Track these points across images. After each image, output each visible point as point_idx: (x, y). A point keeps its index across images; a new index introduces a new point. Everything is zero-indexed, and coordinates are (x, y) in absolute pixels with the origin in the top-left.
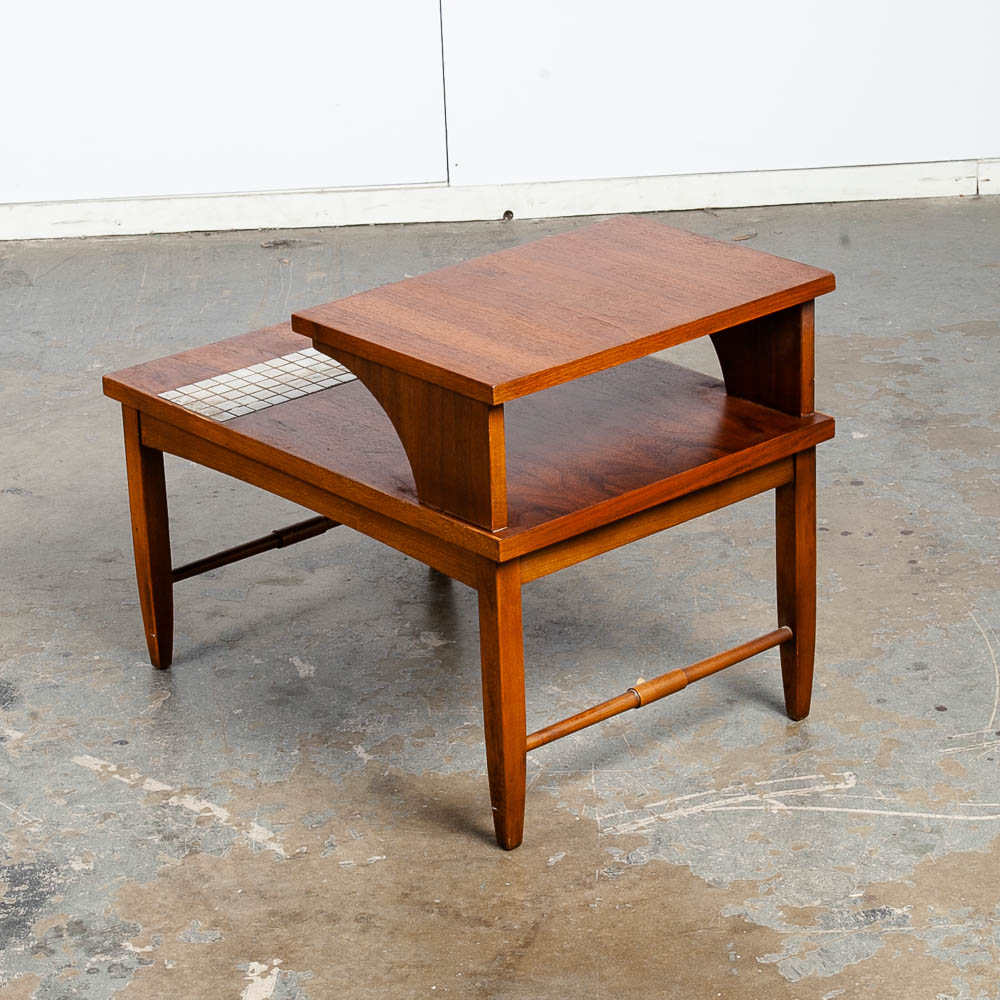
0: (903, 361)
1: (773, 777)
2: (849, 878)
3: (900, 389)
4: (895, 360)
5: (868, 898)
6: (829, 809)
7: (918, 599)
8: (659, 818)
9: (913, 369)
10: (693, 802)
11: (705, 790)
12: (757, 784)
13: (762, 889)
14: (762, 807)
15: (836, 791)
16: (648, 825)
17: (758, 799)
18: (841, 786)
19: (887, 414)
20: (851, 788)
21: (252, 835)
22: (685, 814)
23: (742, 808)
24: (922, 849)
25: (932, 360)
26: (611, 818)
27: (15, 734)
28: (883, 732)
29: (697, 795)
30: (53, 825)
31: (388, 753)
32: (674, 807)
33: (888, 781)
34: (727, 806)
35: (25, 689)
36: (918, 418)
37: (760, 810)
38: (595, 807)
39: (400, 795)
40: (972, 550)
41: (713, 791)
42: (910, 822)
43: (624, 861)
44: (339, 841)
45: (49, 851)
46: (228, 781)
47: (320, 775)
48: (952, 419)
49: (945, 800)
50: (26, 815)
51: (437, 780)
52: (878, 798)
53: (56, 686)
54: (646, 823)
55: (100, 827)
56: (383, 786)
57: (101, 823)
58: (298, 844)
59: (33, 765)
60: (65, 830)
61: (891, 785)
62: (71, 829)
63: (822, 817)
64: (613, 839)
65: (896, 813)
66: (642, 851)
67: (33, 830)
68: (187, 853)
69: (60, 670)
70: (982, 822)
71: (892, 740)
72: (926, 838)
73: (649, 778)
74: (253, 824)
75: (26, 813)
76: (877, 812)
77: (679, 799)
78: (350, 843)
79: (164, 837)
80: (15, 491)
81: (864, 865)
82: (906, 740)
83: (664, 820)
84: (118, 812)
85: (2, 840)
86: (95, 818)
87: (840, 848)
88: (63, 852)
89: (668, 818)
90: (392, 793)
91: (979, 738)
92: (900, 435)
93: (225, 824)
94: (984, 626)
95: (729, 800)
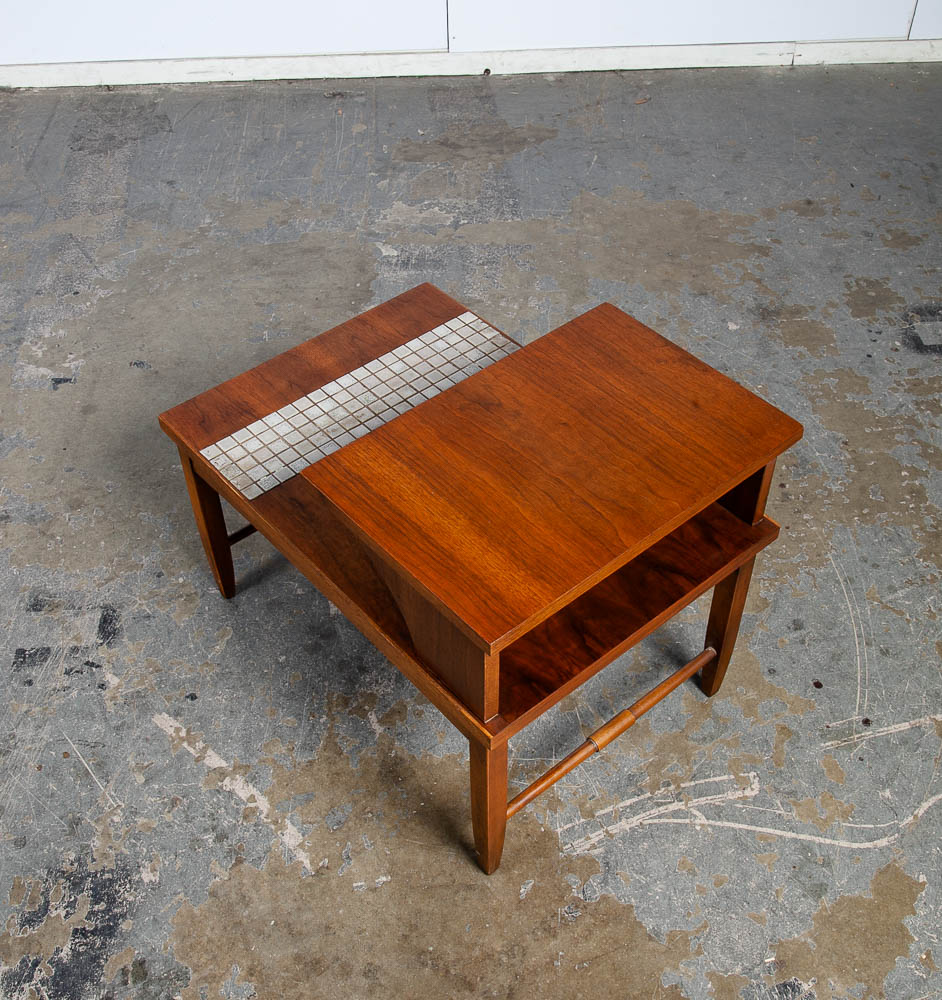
0: (758, 242)
1: (694, 778)
2: (762, 931)
3: (757, 274)
4: (752, 240)
5: (780, 964)
6: (741, 826)
7: (790, 534)
8: (607, 832)
9: (763, 251)
10: (634, 810)
11: (643, 792)
12: (683, 785)
13: (693, 946)
14: (687, 821)
15: (744, 800)
16: (599, 842)
17: (683, 807)
18: (748, 793)
19: (751, 303)
20: (756, 796)
21: (286, 839)
22: (627, 827)
23: (672, 820)
24: (818, 890)
25: (779, 242)
26: (568, 830)
27: (113, 680)
28: (776, 716)
29: (635, 799)
30: (132, 812)
31: (395, 724)
32: (618, 816)
33: (785, 786)
34: (660, 817)
35: (125, 619)
36: (772, 308)
37: (686, 825)
38: (556, 813)
39: (403, 786)
40: (824, 474)
41: (649, 794)
42: (805, 848)
43: (581, 896)
44: (353, 851)
45: (126, 852)
46: (270, 757)
47: (342, 753)
48: (797, 311)
49: (831, 818)
50: (112, 796)
51: (432, 765)
52: (778, 812)
53: (148, 617)
54: (597, 839)
55: (168, 818)
56: (390, 772)
57: (169, 812)
58: (321, 854)
59: (123, 724)
60: (141, 820)
61: (788, 793)
62: (145, 820)
63: (736, 837)
64: (571, 861)
65: (794, 835)
66: (594, 882)
67: (116, 819)
68: (234, 862)
69: (153, 594)
70: (862, 851)
71: (784, 728)
72: (820, 874)
73: (598, 773)
74: (288, 822)
75: (113, 793)
76: (778, 832)
77: (622, 804)
78: (362, 855)
79: (217, 837)
80: (139, 364)
81: (774, 912)
82: (794, 727)
83: (611, 836)
84: (183, 797)
85: (91, 833)
86: (165, 804)
87: (752, 885)
88: (137, 855)
89: (615, 831)
90: (397, 783)
91: (850, 728)
92: (762, 328)
93: (265, 820)
94: (842, 573)
95: (661, 808)
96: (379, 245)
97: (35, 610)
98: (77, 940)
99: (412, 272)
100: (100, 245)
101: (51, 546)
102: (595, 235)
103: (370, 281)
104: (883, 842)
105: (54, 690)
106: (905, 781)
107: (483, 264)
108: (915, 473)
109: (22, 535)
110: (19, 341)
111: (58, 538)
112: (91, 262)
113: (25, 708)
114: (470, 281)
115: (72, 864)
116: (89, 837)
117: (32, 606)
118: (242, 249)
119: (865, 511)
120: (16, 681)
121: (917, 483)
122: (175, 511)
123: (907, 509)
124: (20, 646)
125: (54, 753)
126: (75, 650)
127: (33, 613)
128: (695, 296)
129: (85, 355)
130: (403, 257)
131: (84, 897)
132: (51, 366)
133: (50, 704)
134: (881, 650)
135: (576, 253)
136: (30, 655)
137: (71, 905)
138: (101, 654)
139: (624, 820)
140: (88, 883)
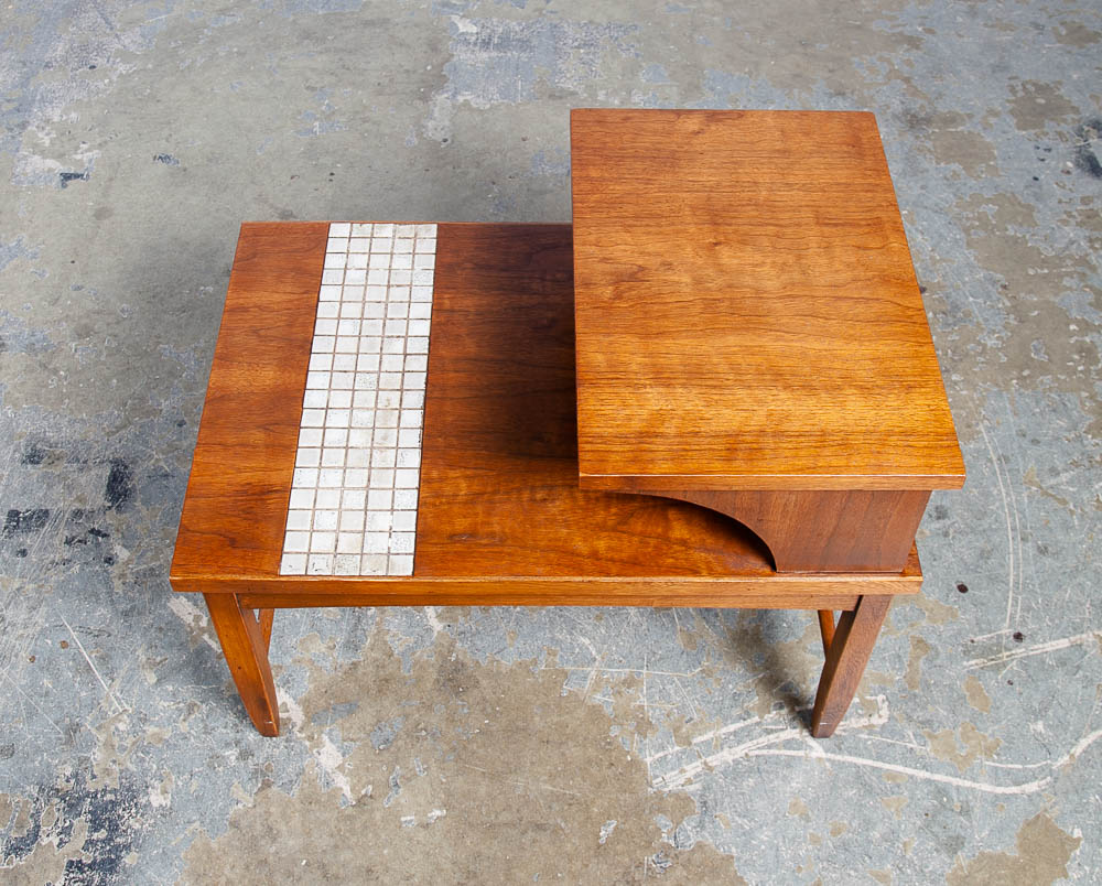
0: (907, 31)
3: (906, 71)
4: (900, 29)
6: (865, 761)
8: (705, 763)
9: (914, 42)
10: (738, 737)
11: (749, 716)
14: (801, 753)
15: (870, 729)
16: (696, 776)
17: (798, 736)
18: (875, 720)
19: (897, 106)
20: (884, 725)
21: (323, 759)
22: (730, 759)
23: (783, 752)
24: (954, 845)
25: (930, 31)
26: (660, 760)
27: (122, 554)
28: (912, 625)
29: (741, 724)
30: (140, 719)
31: (457, 620)
32: (718, 744)
33: (919, 714)
34: (769, 747)
35: (138, 479)
36: (923, 115)
37: (800, 758)
38: (645, 737)
39: (464, 697)
40: (978, 324)
41: (757, 719)
42: (941, 791)
43: (672, 842)
44: (403, 776)
45: (133, 768)
46: (307, 656)
47: (392, 655)
48: (951, 120)
49: (972, 755)
50: (117, 698)
51: (499, 673)
52: (911, 745)
53: (166, 476)
54: (693, 772)
55: (183, 727)
56: (450, 680)
57: (184, 720)
58: (364, 780)
59: (133, 608)
60: (151, 729)
61: (922, 723)
62: (156, 730)
63: (859, 775)
64: (662, 799)
65: (927, 775)
66: (689, 825)
67: (122, 727)
68: (260, 785)
69: (172, 447)
70: (1007, 797)
71: (920, 641)
72: (957, 823)
73: (698, 690)
74: (325, 738)
75: (118, 694)
76: (910, 771)
77: (724, 730)
78: (413, 782)
79: (241, 754)
80: (164, 158)
81: (900, 869)
82: (932, 641)
83: (711, 769)
84: (202, 702)
85: (91, 743)
86: (180, 710)
87: (876, 835)
88: (145, 772)
89: (714, 764)
90: (457, 693)
91: (999, 644)
92: (909, 138)
93: (299, 735)
94: (995, 449)
95: (771, 736)
96: (455, 19)
97: (32, 462)
98: (71, 875)
99: (494, 54)
100: (122, 8)
101: (53, 383)
102: (714, 15)
103: (443, 64)
104: (1032, 787)
105: (52, 563)
106: (1061, 712)
107: (578, 47)
108: (1086, 327)
109: (19, 368)
110: (23, 126)
111: (62, 373)
112: (112, 29)
113: (17, 585)
114: (564, 67)
115: (68, 781)
116: (89, 748)
117: (28, 457)
118: (292, 18)
119: (1026, 373)
120: (7, 550)
121: (1088, 339)
122: (203, 345)
123: (1075, 372)
124: (12, 507)
125: (50, 642)
126: (78, 513)
127: (29, 466)
128: (831, 96)
129: (100, 145)
130: (484, 35)
131: (81, 823)
132: (60, 157)
133: (47, 581)
134: (1039, 548)
135: (691, 37)
136: (24, 518)
137: (66, 831)
138: (109, 520)
139: (726, 749)
140: (87, 805)
